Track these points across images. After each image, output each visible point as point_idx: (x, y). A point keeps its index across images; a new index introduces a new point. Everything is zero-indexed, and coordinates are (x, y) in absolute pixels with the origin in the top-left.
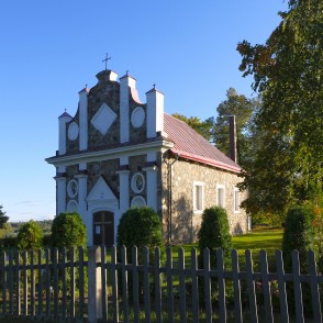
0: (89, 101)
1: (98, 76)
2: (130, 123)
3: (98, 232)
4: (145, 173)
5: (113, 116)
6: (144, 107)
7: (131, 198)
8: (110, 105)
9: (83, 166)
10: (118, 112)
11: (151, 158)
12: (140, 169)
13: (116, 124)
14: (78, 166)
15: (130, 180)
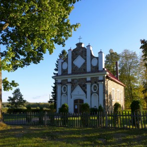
0: (72, 54)
1: (77, 45)
2: (91, 64)
3: (76, 107)
4: (98, 85)
5: (84, 61)
6: (97, 58)
7: (91, 94)
8: (82, 56)
9: (69, 80)
10: (86, 59)
11: (101, 78)
12: (95, 82)
13: (85, 64)
14: (67, 80)
15: (91, 86)
